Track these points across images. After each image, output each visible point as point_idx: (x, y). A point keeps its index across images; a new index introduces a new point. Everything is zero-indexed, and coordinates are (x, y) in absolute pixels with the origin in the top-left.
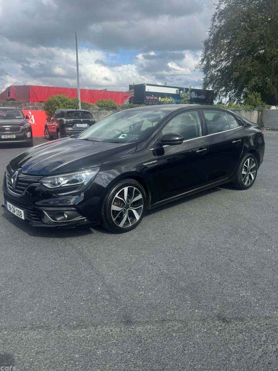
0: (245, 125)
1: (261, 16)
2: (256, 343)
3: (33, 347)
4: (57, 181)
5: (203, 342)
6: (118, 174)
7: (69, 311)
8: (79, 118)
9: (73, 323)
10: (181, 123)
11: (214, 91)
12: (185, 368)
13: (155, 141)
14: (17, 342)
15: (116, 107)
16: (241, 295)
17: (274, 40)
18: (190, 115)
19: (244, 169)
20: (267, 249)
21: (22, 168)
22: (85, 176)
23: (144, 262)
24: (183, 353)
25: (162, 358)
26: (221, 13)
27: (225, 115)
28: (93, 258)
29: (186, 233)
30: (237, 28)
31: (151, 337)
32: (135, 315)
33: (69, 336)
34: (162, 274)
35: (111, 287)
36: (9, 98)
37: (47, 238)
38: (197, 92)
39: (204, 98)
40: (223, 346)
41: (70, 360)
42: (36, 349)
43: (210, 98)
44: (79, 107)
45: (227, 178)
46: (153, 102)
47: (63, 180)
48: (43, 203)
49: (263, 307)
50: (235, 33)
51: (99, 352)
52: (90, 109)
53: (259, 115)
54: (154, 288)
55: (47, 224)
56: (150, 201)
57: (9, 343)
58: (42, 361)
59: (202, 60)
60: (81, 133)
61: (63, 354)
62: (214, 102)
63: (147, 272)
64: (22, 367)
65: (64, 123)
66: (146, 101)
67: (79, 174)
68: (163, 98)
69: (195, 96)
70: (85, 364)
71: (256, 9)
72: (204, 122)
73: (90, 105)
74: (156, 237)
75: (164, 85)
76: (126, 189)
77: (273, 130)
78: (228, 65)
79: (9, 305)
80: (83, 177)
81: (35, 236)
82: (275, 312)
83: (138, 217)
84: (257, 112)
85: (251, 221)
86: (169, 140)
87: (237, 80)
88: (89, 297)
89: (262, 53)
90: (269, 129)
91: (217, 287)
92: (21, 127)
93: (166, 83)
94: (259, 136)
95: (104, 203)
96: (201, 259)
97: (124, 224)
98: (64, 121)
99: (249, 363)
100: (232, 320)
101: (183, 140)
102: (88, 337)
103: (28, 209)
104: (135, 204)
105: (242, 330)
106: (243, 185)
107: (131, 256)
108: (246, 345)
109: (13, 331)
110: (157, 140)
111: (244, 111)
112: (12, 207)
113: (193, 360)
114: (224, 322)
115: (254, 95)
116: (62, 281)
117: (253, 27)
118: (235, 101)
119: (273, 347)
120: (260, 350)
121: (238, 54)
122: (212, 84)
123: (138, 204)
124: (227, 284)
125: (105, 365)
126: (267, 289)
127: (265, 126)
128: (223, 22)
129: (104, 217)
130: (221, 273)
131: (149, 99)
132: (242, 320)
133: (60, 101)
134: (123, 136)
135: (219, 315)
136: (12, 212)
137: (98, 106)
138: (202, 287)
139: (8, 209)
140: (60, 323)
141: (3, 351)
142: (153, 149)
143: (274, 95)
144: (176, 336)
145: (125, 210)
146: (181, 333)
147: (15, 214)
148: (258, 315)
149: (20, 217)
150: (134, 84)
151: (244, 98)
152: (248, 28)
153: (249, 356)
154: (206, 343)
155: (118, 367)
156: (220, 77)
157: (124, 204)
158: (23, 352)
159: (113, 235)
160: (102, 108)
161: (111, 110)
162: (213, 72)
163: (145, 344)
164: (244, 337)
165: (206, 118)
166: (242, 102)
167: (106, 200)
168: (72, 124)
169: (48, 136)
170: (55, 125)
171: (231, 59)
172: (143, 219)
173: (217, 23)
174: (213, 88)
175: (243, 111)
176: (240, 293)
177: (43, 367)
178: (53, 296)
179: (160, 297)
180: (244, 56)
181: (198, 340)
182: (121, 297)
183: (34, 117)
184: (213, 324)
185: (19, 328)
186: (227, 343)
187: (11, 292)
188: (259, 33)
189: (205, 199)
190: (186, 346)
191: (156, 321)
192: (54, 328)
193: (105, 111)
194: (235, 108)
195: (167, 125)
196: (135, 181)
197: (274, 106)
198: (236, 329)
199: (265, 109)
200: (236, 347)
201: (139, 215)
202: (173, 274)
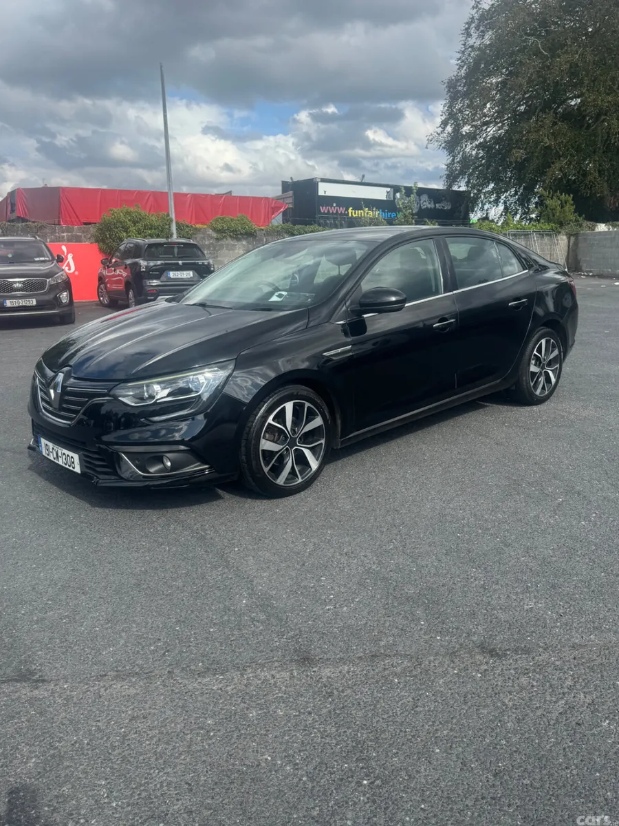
0: (536, 267)
1: (571, 22)
2: (553, 691)
3: (124, 709)
4: (147, 391)
5: (453, 691)
6: (273, 375)
7: (187, 645)
8: (174, 258)
9: (196, 666)
10: (399, 267)
11: (469, 192)
12: (419, 737)
13: (347, 304)
14: (90, 701)
15: (255, 231)
16: (526, 607)
17: (601, 75)
18: (419, 249)
19: (533, 362)
20: (580, 522)
21: (71, 366)
22: (204, 381)
23: (332, 550)
24: (413, 712)
25: (375, 721)
26: (482, 18)
27: (492, 248)
28: (226, 546)
29: (415, 495)
30: (519, 51)
31: (350, 686)
32: (318, 647)
33: (190, 688)
34: (368, 572)
35: (266, 599)
36: (14, 216)
37: (129, 510)
38: (433, 194)
39: (449, 207)
40: (491, 697)
41: (198, 728)
42: (130, 712)
43: (462, 209)
44: (173, 234)
45: (498, 381)
46: (337, 218)
47: (160, 389)
48: (118, 437)
49: (568, 628)
50: (515, 61)
51: (253, 714)
52: (196, 238)
53: (571, 244)
54: (353, 599)
55: (128, 480)
56: (340, 429)
57: (75, 703)
58: (144, 732)
59: (442, 123)
60: (189, 291)
61: (182, 718)
62: (472, 216)
63: (337, 569)
64: (107, 743)
65: (142, 270)
66: (320, 217)
67: (191, 377)
68: (358, 210)
69: (429, 203)
70: (226, 734)
71: (561, 7)
72: (449, 264)
73: (196, 229)
74: (353, 503)
75: (359, 180)
76: (289, 406)
77: (601, 276)
78: (501, 133)
79: (67, 637)
80: (201, 382)
81: (102, 507)
82: (591, 636)
83: (314, 464)
84: (565, 237)
85: (549, 468)
86: (376, 303)
87: (520, 167)
88: (226, 618)
89: (575, 105)
90: (593, 276)
91: (478, 594)
92: (48, 280)
93: (363, 176)
94: (565, 291)
95: (245, 436)
96: (445, 543)
97: (287, 479)
98: (141, 266)
99: (540, 724)
100: (508, 653)
101: (404, 301)
102: (228, 688)
103: (87, 451)
104: (308, 437)
105: (527, 669)
106: (532, 394)
107: (304, 540)
108: (534, 694)
109: (80, 682)
110: (351, 304)
111: (538, 236)
112: (53, 449)
113: (434, 722)
114: (492, 656)
115: (559, 199)
116: (167, 591)
117: (555, 47)
118: (516, 214)
119: (585, 697)
120: (560, 702)
121: (522, 108)
122: (466, 177)
123: (315, 438)
124: (497, 587)
125: (265, 735)
126: (577, 596)
127: (584, 268)
128: (487, 37)
129: (246, 465)
130: (485, 569)
131: (326, 212)
132: (527, 651)
133: (129, 220)
134: (280, 296)
135: (482, 643)
136: (52, 458)
137: (215, 230)
138: (448, 594)
139: (44, 454)
140: (171, 667)
141: (66, 717)
142: (342, 322)
143: (602, 198)
144: (399, 683)
145: (287, 450)
146: (408, 678)
147: (60, 462)
148: (559, 643)
149: (71, 468)
150: (291, 178)
151: (536, 207)
152: (543, 49)
153: (539, 713)
154: (458, 694)
155: (290, 739)
156: (483, 161)
157: (286, 437)
158: (106, 718)
159: (265, 501)
160: (224, 235)
161: (245, 239)
162: (468, 150)
163: (340, 699)
164: (531, 681)
165: (452, 254)
166: (533, 216)
167: (250, 430)
168: (160, 272)
169: (106, 300)
170: (119, 275)
171: (507, 119)
172: (325, 469)
173: (474, 40)
174: (467, 186)
175: (535, 237)
176: (524, 604)
177: (147, 742)
178: (151, 618)
179: (365, 613)
180: (535, 112)
181: (442, 689)
182: (287, 617)
183: (73, 258)
184: (471, 661)
185: (92, 677)
186: (497, 692)
187: (66, 614)
188: (568, 62)
189: (453, 426)
190: (418, 700)
191: (360, 658)
192: (160, 675)
193: (230, 241)
194: (518, 229)
195: (372, 271)
196: (307, 388)
197: (604, 223)
198: (517, 668)
199: (583, 230)
200: (515, 698)
201: (317, 460)
202: (391, 571)
